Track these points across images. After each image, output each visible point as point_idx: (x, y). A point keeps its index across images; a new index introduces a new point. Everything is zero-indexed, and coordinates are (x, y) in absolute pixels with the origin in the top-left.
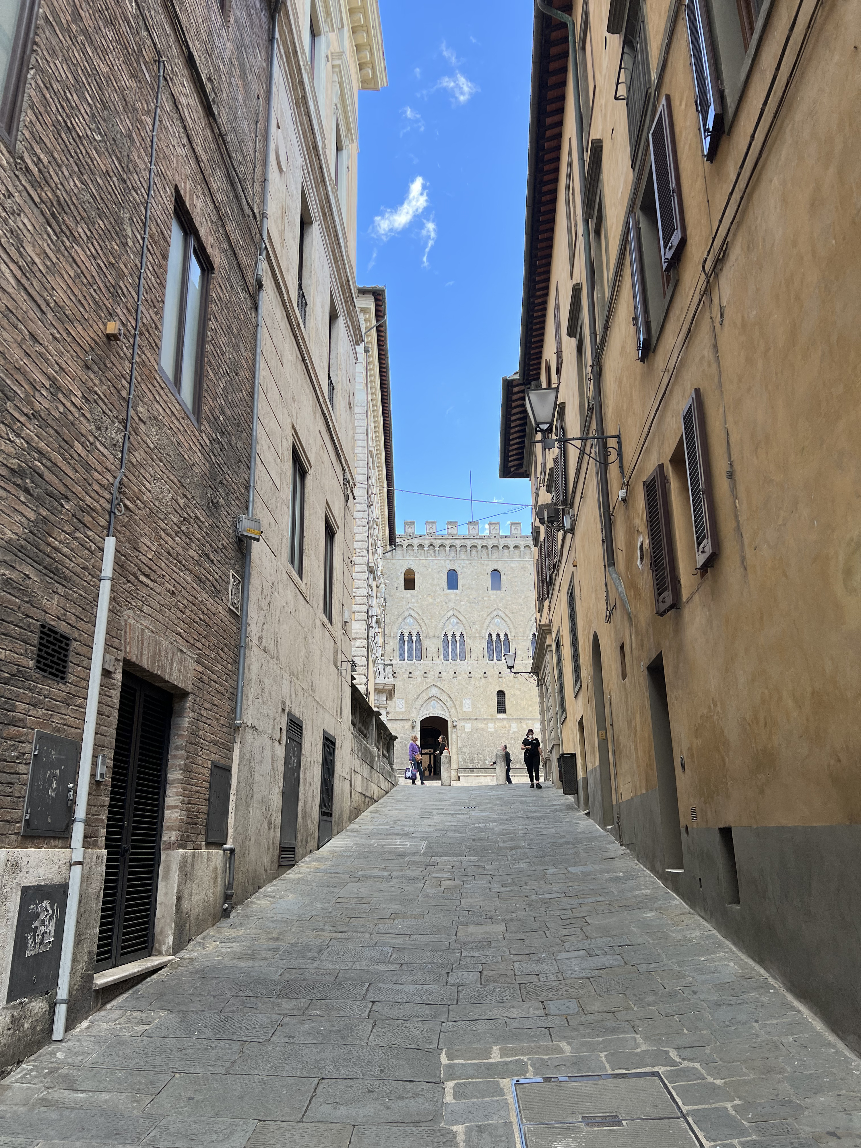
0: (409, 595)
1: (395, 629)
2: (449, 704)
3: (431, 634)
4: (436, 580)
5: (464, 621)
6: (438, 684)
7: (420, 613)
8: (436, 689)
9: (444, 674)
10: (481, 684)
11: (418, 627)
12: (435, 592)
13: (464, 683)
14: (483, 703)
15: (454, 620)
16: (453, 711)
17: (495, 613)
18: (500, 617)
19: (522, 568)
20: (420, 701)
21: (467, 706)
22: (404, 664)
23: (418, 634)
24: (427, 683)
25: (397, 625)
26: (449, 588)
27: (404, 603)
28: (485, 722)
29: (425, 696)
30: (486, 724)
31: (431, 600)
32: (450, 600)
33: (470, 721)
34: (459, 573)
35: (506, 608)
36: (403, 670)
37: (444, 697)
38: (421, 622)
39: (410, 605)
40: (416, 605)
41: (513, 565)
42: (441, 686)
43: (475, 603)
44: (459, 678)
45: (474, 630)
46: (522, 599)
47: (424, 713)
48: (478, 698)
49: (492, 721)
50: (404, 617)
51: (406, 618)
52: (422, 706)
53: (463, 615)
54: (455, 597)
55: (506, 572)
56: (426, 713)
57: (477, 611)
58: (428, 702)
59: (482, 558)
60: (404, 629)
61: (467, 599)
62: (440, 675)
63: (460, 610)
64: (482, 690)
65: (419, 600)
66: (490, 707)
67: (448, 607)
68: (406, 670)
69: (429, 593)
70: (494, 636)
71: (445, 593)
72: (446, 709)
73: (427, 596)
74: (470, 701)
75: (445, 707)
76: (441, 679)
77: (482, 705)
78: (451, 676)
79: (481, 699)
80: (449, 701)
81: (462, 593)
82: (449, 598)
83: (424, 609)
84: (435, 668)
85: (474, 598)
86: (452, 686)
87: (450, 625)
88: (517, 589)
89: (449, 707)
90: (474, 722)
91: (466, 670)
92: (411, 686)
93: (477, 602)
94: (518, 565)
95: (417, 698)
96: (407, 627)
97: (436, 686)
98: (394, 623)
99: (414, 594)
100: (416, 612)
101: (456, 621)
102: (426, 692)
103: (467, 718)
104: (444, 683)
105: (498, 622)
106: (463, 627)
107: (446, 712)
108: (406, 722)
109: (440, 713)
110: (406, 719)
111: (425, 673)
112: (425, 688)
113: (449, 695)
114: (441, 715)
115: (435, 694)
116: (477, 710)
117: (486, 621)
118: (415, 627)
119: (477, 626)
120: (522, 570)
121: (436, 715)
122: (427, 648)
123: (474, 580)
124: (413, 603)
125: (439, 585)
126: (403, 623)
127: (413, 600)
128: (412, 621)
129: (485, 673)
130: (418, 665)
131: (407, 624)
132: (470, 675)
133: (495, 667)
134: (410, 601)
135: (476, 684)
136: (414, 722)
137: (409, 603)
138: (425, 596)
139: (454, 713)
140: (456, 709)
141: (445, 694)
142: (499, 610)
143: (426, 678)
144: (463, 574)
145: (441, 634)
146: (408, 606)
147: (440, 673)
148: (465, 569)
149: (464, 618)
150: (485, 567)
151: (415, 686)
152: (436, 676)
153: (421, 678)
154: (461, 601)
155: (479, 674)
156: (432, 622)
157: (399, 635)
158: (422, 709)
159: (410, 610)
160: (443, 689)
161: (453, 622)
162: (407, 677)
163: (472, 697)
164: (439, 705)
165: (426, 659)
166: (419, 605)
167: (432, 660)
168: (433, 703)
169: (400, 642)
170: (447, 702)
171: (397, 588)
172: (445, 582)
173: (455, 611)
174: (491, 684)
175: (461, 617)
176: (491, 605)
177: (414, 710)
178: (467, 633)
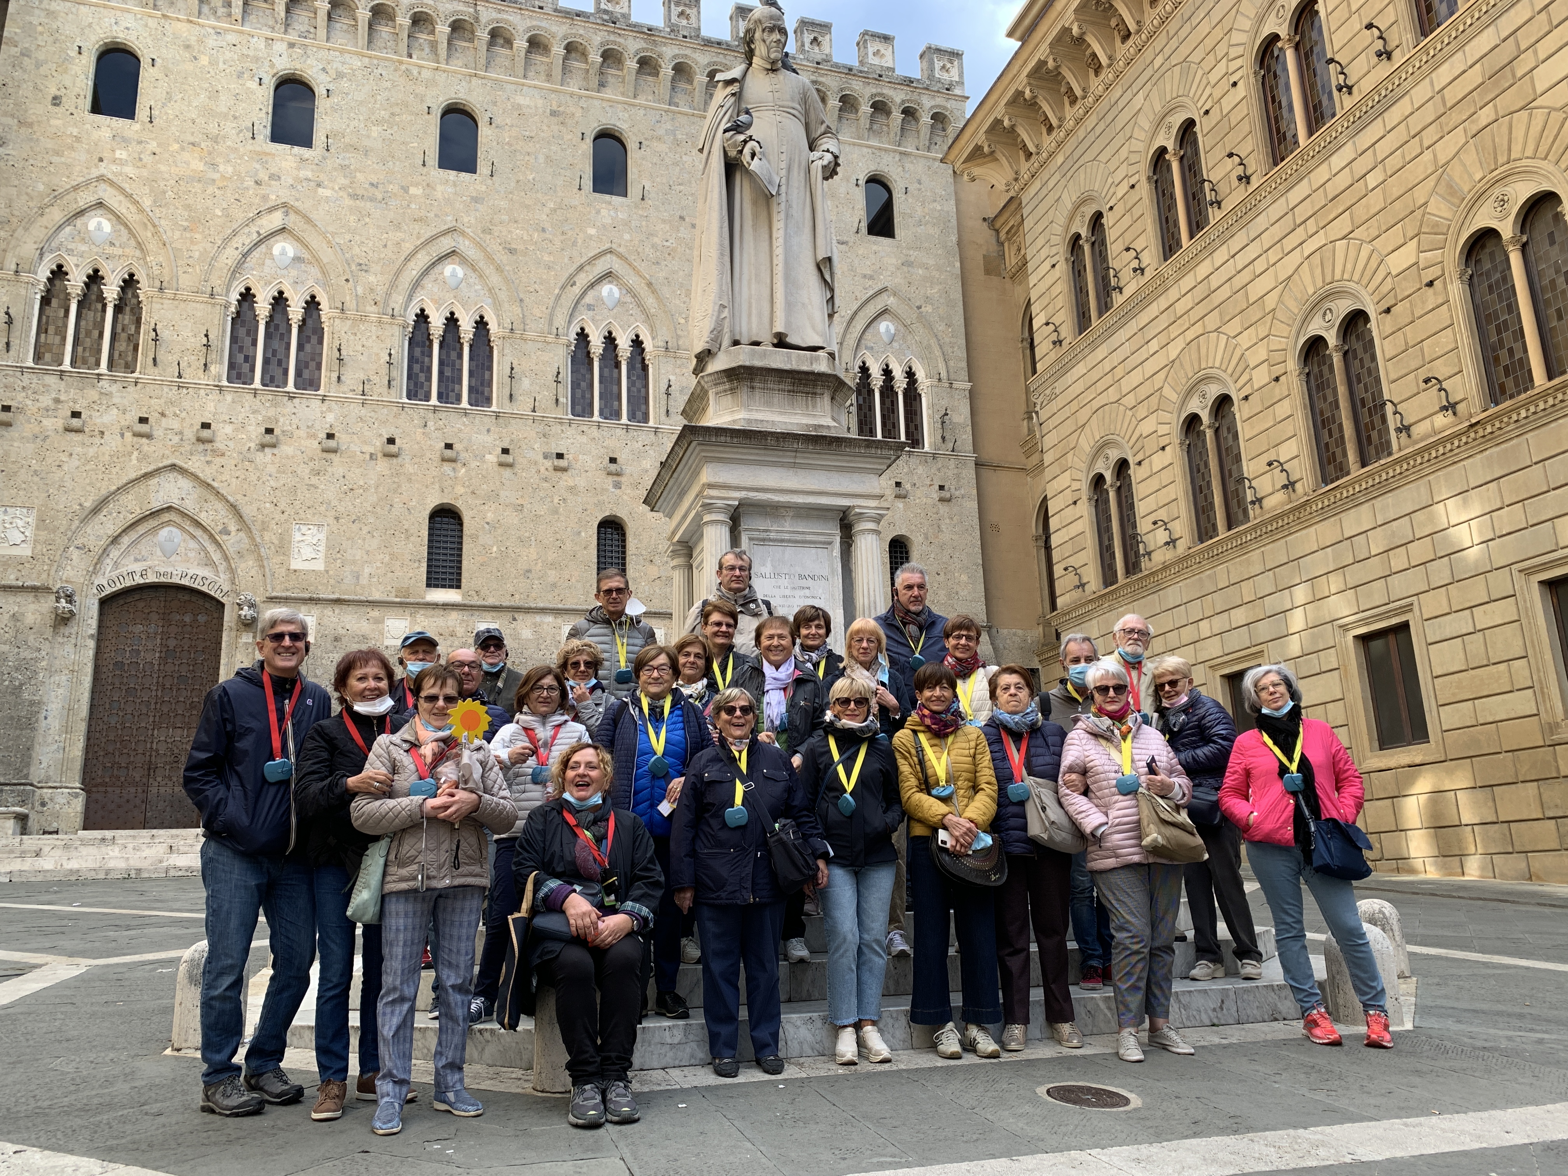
0: (106, 133)
1: (29, 249)
2: (234, 541)
3: (185, 281)
4: (224, 103)
5: (326, 255)
6: (195, 464)
7: (147, 203)
8: (185, 483)
9: (222, 431)
10: (373, 477)
11: (132, 251)
12: (215, 140)
13: (304, 471)
14: (375, 543)
15: (285, 248)
16: (247, 568)
17: (446, 244)
19: (553, 113)
20: (107, 525)
21: (307, 552)
22: (52, 380)
23: (130, 283)
24: (144, 458)
25: (38, 232)
26: (277, 137)
27: (81, 156)
28: (375, 613)
29: (131, 507)
30: (379, 621)
31: (198, 165)
32: (275, 177)
33: (316, 610)
34: (320, 91)
35: (487, 231)
36: (46, 401)
37: (215, 515)
38: (146, 235)
39: (106, 169)
40: (129, 170)
41: (521, 100)
42: (206, 474)
43: (372, 199)
44: (286, 449)
45: (360, 290)
46: (546, 210)
47: (123, 570)
48: (355, 527)
49: (401, 610)
50: (74, 208)
51: (81, 213)
52: (115, 540)
53: (324, 235)
54: (298, 169)
55: (497, 121)
56: (131, 568)
57: (379, 227)
58: (141, 529)
59: (410, 56)
60: (70, 252)
61: (343, 181)
62: (206, 433)
63: (313, 216)
64: (374, 499)
65: (147, 158)
66: (398, 563)
67: (265, 198)
68: (57, 401)
69: (192, 139)
70: (437, 323)
71: (258, 149)
72: (216, 556)
73: (183, 149)
74: (322, 536)
75: (211, 548)
76: (208, 446)
77: (367, 552)
78: (251, 440)
79: (365, 530)
80: (233, 528)
81: (324, 158)
82: (274, 170)
83: (164, 192)
84: (186, 404)
85: (372, 184)
86: (253, 478)
87: (268, 262)
88: (531, 177)
89: (231, 551)
90: (328, 611)
91: (317, 426)
92: (75, 462)
93: (380, 196)
94: (540, 103)
95: (96, 510)
96: (83, 248)
97: (183, 471)
98: (27, 222)
99: (128, 134)
100: (129, 196)
101: (291, 252)
102: (140, 489)
103: (301, 595)
104: (219, 461)
105: (454, 274)
106: (319, 275)
107: (221, 568)
108: (30, 597)
109: (190, 574)
110: (34, 589)
111: (143, 420)
112: (133, 476)
113: (234, 508)
114: (194, 577)
115: (176, 502)
116: (347, 568)
117: (411, 264)
118: (117, 251)
119: (372, 278)
120: (554, 120)
121: (176, 580)
122: (164, 333)
123: (377, 122)
124: (122, 163)
125: (235, 118)
126: (68, 229)
127: (120, 154)
128: (107, 227)
129: (391, 441)
130: (115, 388)
131: (84, 237)
132: (332, 443)
133: (430, 424)
134: (106, 155)
135: (349, 475)
136: (70, 598)
137: (101, 160)
138: (176, 146)
139: (253, 572)
140: (260, 559)
141: (219, 505)
142: (463, 234)
143: (144, 440)
144: (334, 99)
145: (228, 291)
146: (95, 173)
147: (206, 426)
148: (345, 84)
149: (325, 245)
150: (421, 90)
151: (91, 465)
152: (190, 435)
153: (122, 435)
154: (319, 185)
155: (365, 442)
156: (192, 241)
157: (44, 273)
158: (115, 553)
159: (103, 186)
160: (215, 484)
161: (283, 253)
162: (61, 430)
163: (331, 521)
164: (192, 544)
165: (156, 370)
166: (145, 173)
167: (180, 376)
168: (164, 532)
169: (45, 301)
170: (226, 532)
171: (56, 101)
172: (263, 114)
173: (292, 217)
174: (410, 480)
175: (315, 241)
176: (432, 215)
177: (75, 554)
178: (331, 299)
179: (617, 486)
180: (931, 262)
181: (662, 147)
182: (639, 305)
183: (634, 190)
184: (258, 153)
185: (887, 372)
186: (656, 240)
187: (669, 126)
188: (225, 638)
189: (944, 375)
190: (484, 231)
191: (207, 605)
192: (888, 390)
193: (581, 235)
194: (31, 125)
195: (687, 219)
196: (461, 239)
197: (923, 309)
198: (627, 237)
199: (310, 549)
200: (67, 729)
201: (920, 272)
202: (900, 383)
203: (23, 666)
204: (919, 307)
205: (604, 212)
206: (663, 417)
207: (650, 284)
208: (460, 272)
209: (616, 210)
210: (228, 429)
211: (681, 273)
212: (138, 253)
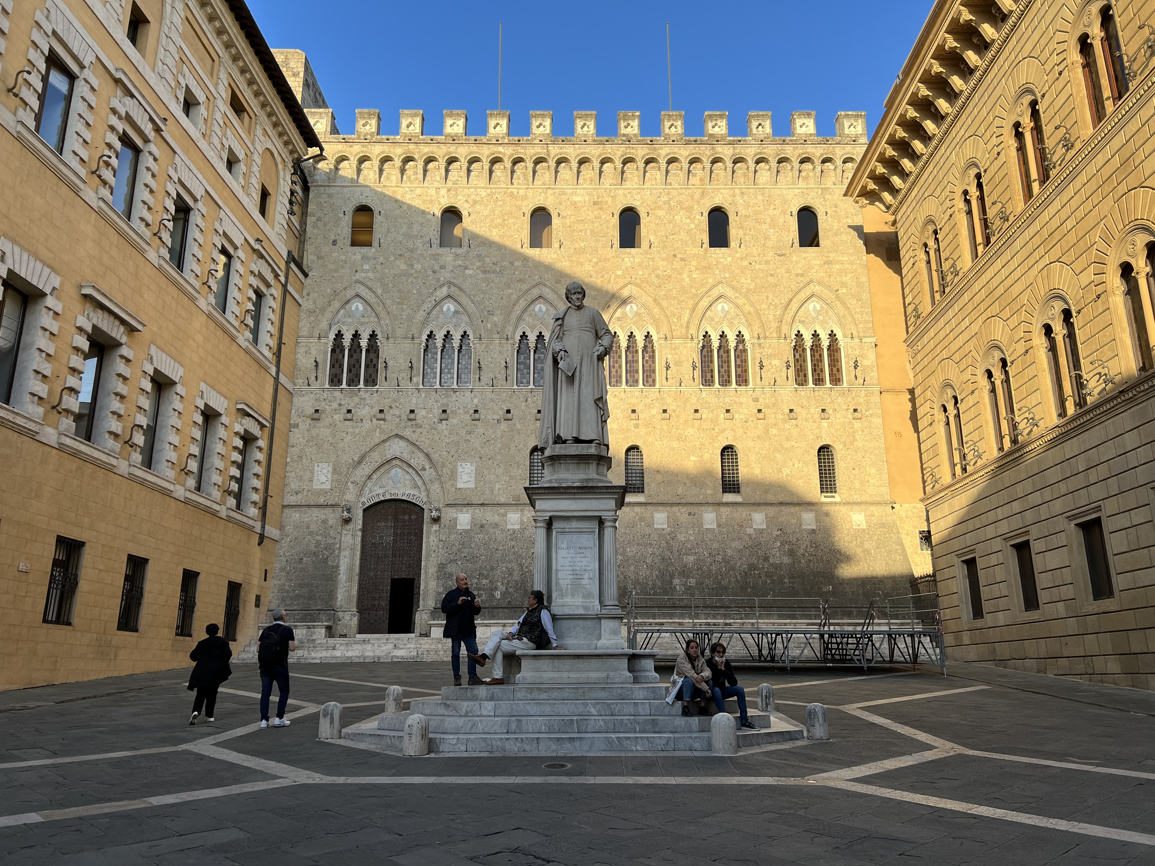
0: (358, 257)
1: (324, 325)
2: (429, 473)
3: (400, 332)
4: (416, 228)
5: (471, 308)
6: (407, 433)
7: (379, 291)
8: (403, 444)
9: (421, 413)
10: (499, 432)
11: (373, 319)
12: (412, 251)
13: (463, 432)
14: (501, 470)
15: (449, 306)
16: (435, 488)
17: (535, 292)
18: (546, 301)
19: (595, 203)
20: (365, 469)
21: (465, 478)
22: (337, 394)
23: (373, 336)
24: (382, 431)
25: (328, 315)
26: (442, 244)
27: (347, 271)
28: (502, 510)
29: (376, 458)
30: (505, 515)
31: (404, 267)
32: (443, 267)
33: (471, 510)
34: (465, 213)
35: (558, 282)
36: (335, 405)
37: (418, 460)
38: (380, 309)
39: (359, 276)
40: (370, 275)
41: (576, 199)
42: (413, 437)
43: (494, 272)
44: (454, 421)
45: (489, 326)
46: (592, 264)
47: (374, 493)
48: (490, 462)
49: (515, 508)
50: (345, 299)
51: (348, 301)
52: (370, 477)
53: (469, 296)
54: (455, 261)
55: (563, 214)
56: (377, 492)
57: (498, 288)
58: (382, 470)
59: (512, 183)
60: (344, 323)
61: (479, 264)
62: (412, 416)
63: (464, 287)
64: (499, 445)
65: (379, 267)
66: (514, 481)
67: (438, 280)
68: (340, 405)
69: (399, 252)
70: (532, 338)
71: (434, 252)
72: (420, 483)
73: (396, 259)
74: (473, 468)
75: (417, 478)
76: (414, 422)
77: (497, 476)
78: (434, 417)
79: (496, 463)
80: (427, 467)
81: (468, 252)
82: (442, 263)
83: (388, 285)
84: (402, 401)
85: (494, 263)
86: (437, 438)
87: (441, 316)
88: (582, 245)
89: (427, 479)
90: (477, 511)
91: (469, 407)
92: (349, 437)
93: (498, 270)
94: (587, 198)
95: (360, 462)
96: (350, 320)
97: (401, 437)
98: (323, 310)
99: (370, 255)
100: (370, 289)
101: (452, 309)
102: (380, 449)
103: (463, 503)
104: (419, 430)
105: (540, 310)
106: (468, 320)
107: (422, 489)
108: (330, 510)
109: (407, 493)
110: (332, 506)
111: (381, 411)
112: (377, 442)
113: (427, 455)
114: (409, 495)
115: (398, 454)
116: (487, 486)
117: (516, 308)
118: (366, 320)
119: (495, 319)
120: (596, 207)
121: (400, 497)
122: (390, 363)
123: (496, 226)
124: (366, 271)
125: (421, 237)
126: (342, 311)
127: (366, 267)
128: (361, 307)
129: (508, 411)
130: (367, 395)
131: (350, 315)
132: (477, 416)
133: (529, 399)
134: (359, 268)
135: (486, 433)
136: (349, 510)
137: (356, 271)
138: (393, 258)
139: (438, 491)
140: (441, 483)
141: (420, 455)
142: (545, 285)
143: (382, 422)
144: (472, 217)
145: (421, 335)
146: (354, 279)
147: (412, 411)
148: (478, 207)
149: (470, 303)
150: (519, 203)
151: (357, 438)
152: (404, 417)
153: (371, 420)
154: (466, 268)
155: (494, 413)
156: (403, 310)
157: (332, 336)
158: (369, 484)
159: (359, 285)
160: (417, 443)
161: (449, 309)
162: (342, 420)
163: (477, 459)
164: (408, 477)
165: (387, 384)
166: (378, 275)
167: (398, 386)
168: (393, 471)
169: (333, 351)
170: (423, 469)
171: (334, 243)
172: (435, 233)
173: (453, 288)
174: (519, 433)
175: (465, 300)
176: (527, 276)
177: (351, 486)
178: (474, 333)
179: (636, 426)
180: (845, 259)
181: (661, 213)
182: (650, 313)
183: (645, 244)
184: (433, 255)
185: (815, 335)
186: (658, 272)
187: (665, 199)
188: (425, 528)
189: (855, 334)
190: (556, 282)
191: (416, 510)
192: (816, 347)
193: (613, 276)
194: (323, 258)
195: (678, 256)
196: (543, 289)
197: (840, 291)
198: (640, 273)
199: (467, 476)
200: (350, 580)
201: (837, 266)
202: (825, 343)
203: (329, 547)
204: (838, 290)
205: (626, 260)
206: (664, 381)
207: (655, 300)
208: (544, 308)
209: (634, 257)
210: (423, 412)
211: (674, 291)
212: (376, 319)
